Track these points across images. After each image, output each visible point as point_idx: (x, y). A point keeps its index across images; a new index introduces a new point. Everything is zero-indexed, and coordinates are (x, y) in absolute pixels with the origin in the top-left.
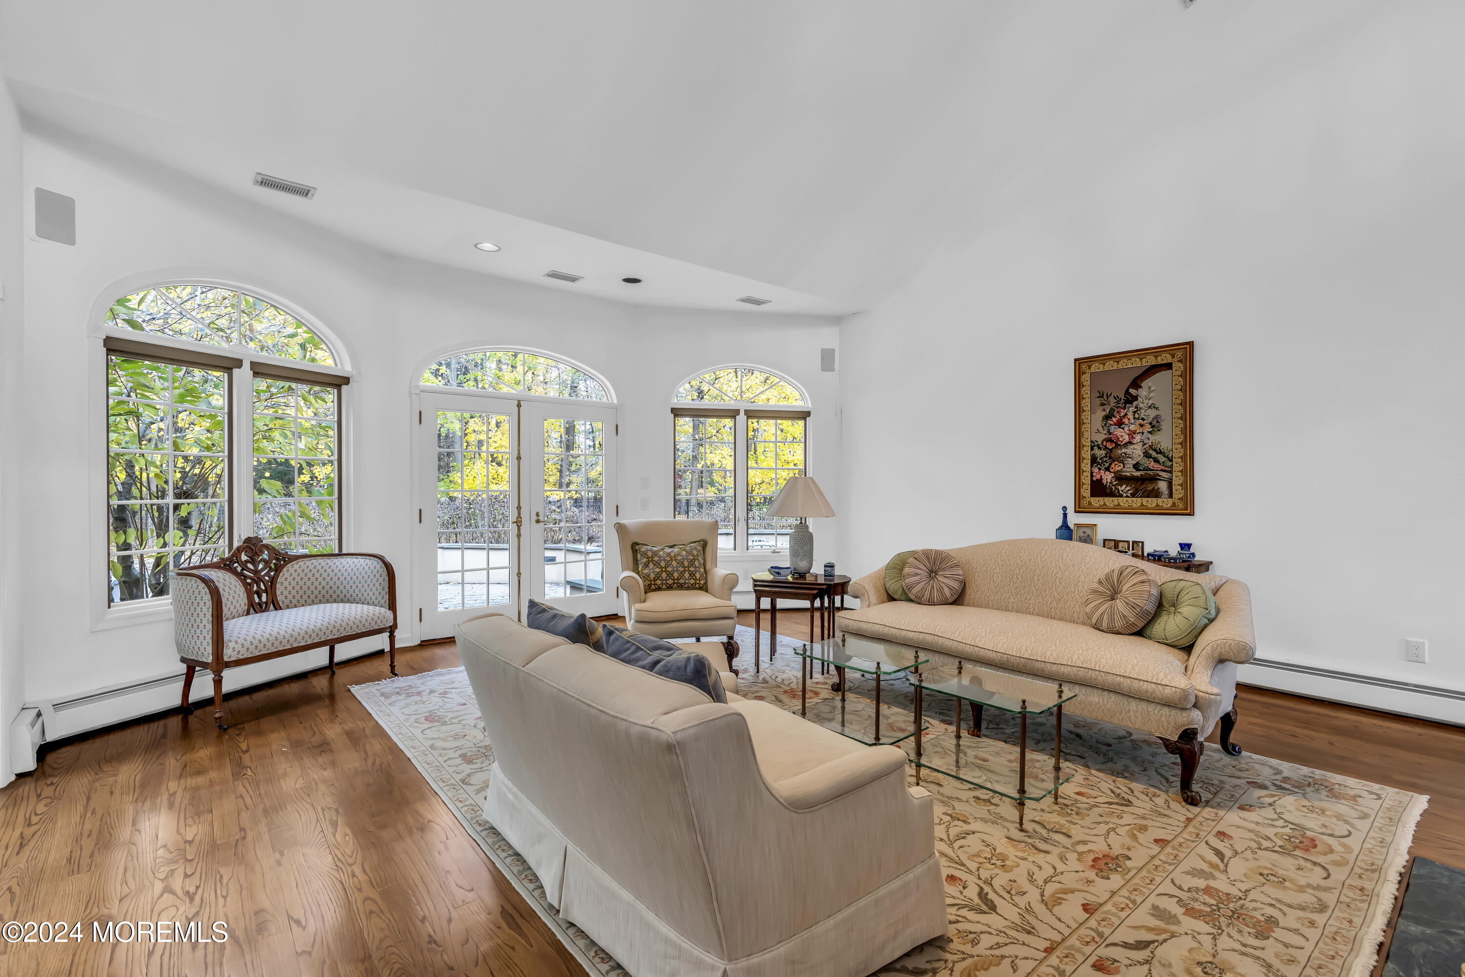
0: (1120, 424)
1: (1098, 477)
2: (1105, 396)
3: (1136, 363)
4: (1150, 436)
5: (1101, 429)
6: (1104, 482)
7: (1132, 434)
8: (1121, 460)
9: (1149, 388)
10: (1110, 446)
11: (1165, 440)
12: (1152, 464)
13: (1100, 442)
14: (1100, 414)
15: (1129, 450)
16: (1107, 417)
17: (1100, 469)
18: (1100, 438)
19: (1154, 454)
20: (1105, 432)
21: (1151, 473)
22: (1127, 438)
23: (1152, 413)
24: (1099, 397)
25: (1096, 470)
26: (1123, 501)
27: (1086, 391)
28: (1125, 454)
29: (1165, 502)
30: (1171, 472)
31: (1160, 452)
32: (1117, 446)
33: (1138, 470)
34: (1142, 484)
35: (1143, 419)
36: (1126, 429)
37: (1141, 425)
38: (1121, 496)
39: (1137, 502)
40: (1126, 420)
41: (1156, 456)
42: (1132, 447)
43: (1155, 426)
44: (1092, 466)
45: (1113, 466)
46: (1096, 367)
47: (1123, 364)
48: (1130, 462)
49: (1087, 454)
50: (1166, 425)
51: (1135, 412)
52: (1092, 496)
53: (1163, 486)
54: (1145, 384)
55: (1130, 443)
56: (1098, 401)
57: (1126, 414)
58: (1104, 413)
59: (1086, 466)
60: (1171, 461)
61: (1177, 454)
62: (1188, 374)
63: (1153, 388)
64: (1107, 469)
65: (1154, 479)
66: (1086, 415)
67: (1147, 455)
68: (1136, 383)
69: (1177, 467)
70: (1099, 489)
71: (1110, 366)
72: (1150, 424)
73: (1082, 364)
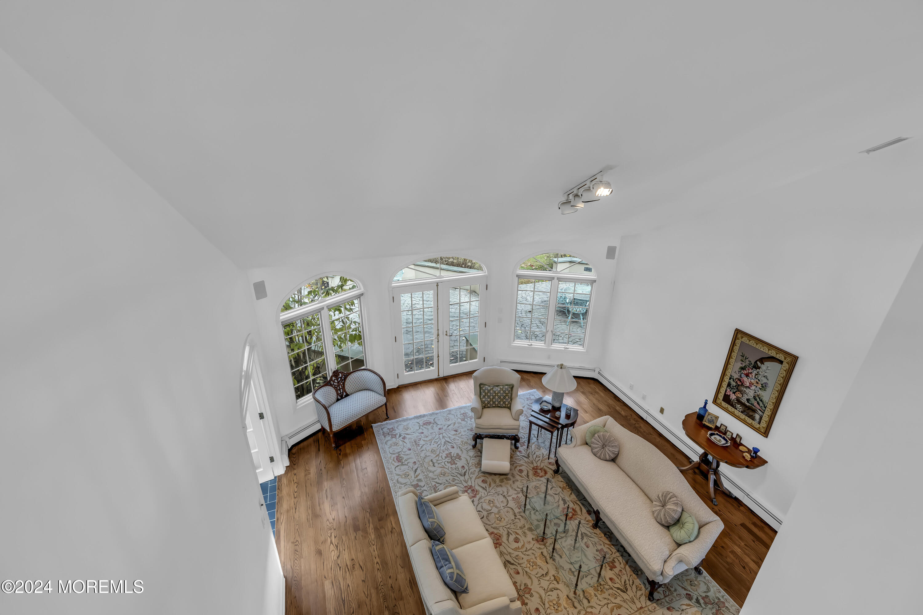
0: (747, 375)
1: (729, 394)
2: (745, 357)
3: (765, 350)
4: (759, 390)
5: (737, 372)
6: (731, 398)
7: (751, 384)
8: (742, 393)
9: (768, 367)
10: (739, 383)
11: (768, 396)
12: (756, 404)
13: (735, 378)
14: (739, 365)
15: (747, 391)
16: (743, 369)
17: (730, 391)
18: (736, 376)
19: (758, 400)
20: (739, 375)
21: (754, 407)
22: (748, 385)
23: (765, 380)
24: (741, 356)
25: (729, 390)
26: (736, 412)
27: (736, 348)
28: (745, 391)
29: (756, 424)
30: (763, 413)
31: (762, 401)
32: (742, 385)
33: (748, 402)
34: (748, 410)
35: (759, 381)
36: (749, 380)
37: (757, 383)
38: (737, 409)
39: (743, 416)
40: (750, 375)
41: (759, 401)
42: (749, 390)
43: (764, 387)
44: (727, 387)
45: (737, 393)
46: (745, 340)
47: (759, 347)
48: (746, 397)
49: (727, 380)
50: (769, 390)
51: (756, 375)
52: (723, 400)
53: (757, 417)
54: (767, 364)
55: (749, 387)
56: (741, 358)
57: (752, 373)
58: (741, 365)
59: (725, 385)
60: (765, 408)
61: (770, 406)
62: (790, 371)
63: (769, 368)
64: (734, 393)
65: (754, 411)
66: (732, 361)
67: (755, 398)
68: (762, 360)
69: (767, 413)
70: (726, 399)
71: (752, 343)
72: (762, 385)
73: (738, 333)
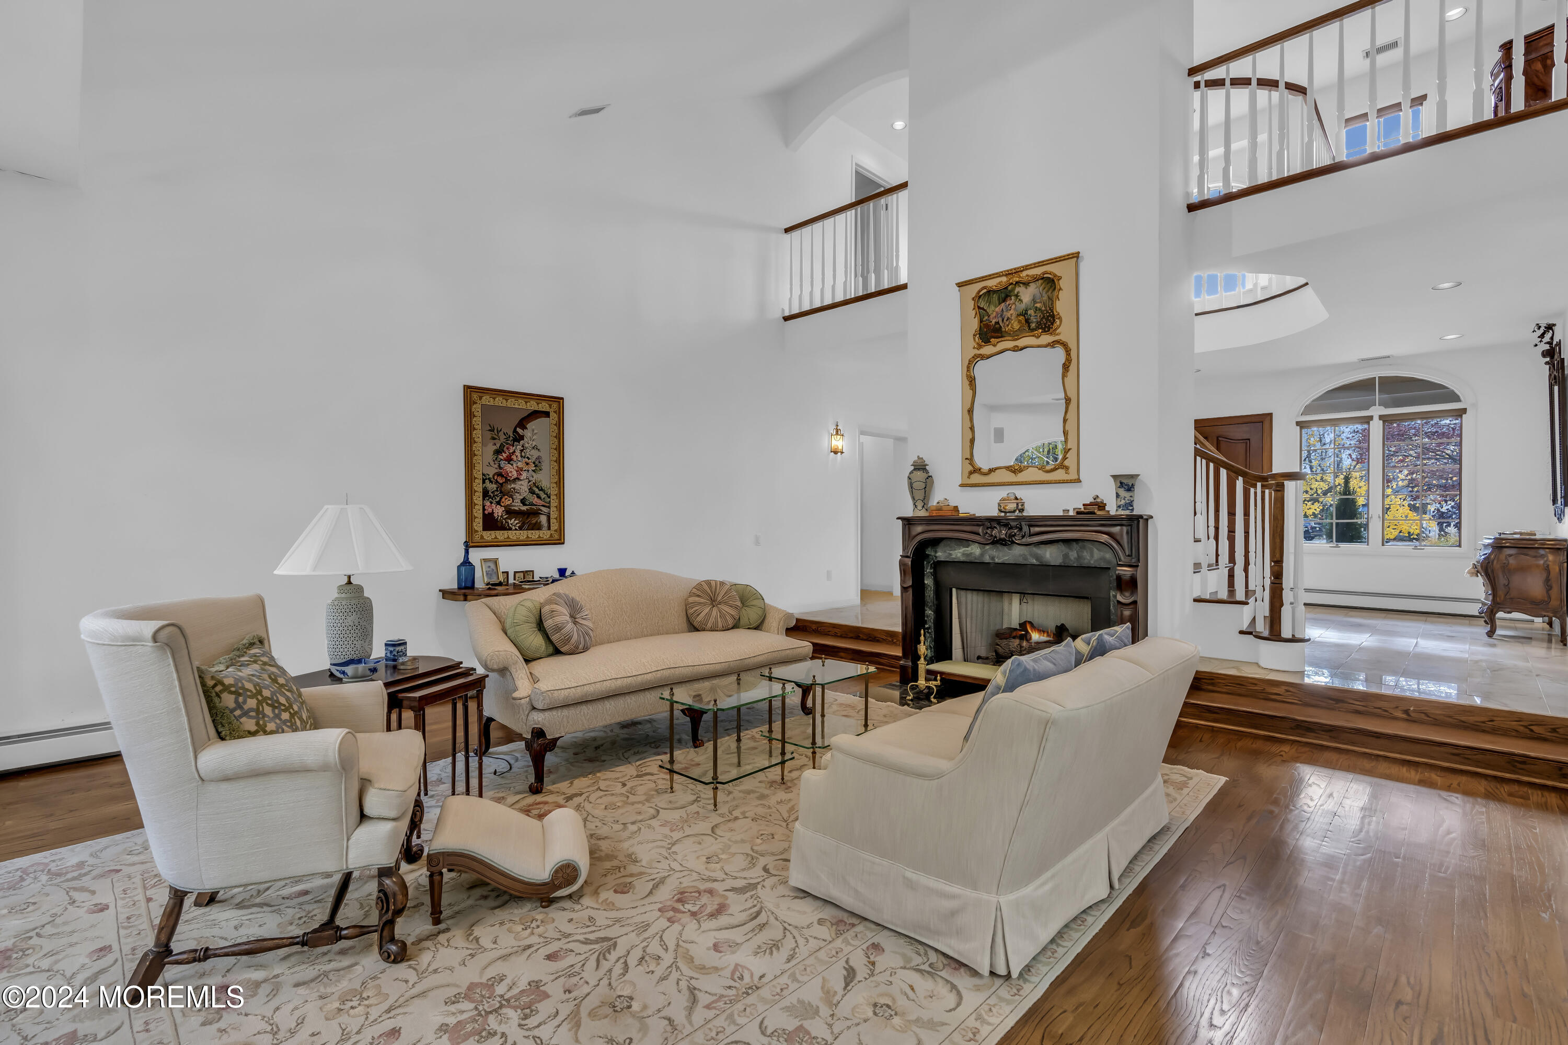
0: (509, 460)
1: (490, 510)
2: (496, 431)
3: (521, 404)
4: (533, 474)
5: (492, 463)
6: (496, 515)
7: (519, 471)
8: (510, 494)
9: (533, 431)
10: (501, 480)
11: (545, 478)
12: (535, 500)
13: (491, 476)
14: (491, 448)
15: (516, 486)
16: (498, 452)
17: (491, 503)
18: (491, 471)
19: (536, 490)
20: (496, 466)
21: (535, 507)
22: (515, 474)
23: (535, 454)
24: (490, 430)
25: (488, 504)
26: (513, 535)
27: (477, 421)
28: (514, 489)
29: (545, 534)
30: (549, 507)
31: (541, 490)
32: (507, 481)
33: (524, 504)
34: (527, 518)
35: (528, 458)
36: (515, 465)
37: (527, 464)
38: (510, 529)
39: (523, 534)
40: (514, 457)
41: (539, 492)
42: (520, 483)
43: (538, 466)
44: (484, 499)
45: (503, 500)
46: (487, 400)
47: (511, 403)
48: (518, 497)
49: (478, 487)
50: (545, 466)
51: (522, 451)
52: (484, 529)
53: (543, 519)
54: (530, 426)
55: (518, 479)
56: (489, 435)
57: (514, 452)
58: (495, 447)
59: (478, 499)
60: (549, 497)
61: (553, 491)
62: (560, 424)
63: (535, 432)
64: (498, 503)
65: (537, 513)
66: (477, 447)
67: (532, 492)
68: (522, 424)
69: (554, 503)
70: (490, 523)
71: (499, 401)
72: (534, 463)
73: (471, 393)
